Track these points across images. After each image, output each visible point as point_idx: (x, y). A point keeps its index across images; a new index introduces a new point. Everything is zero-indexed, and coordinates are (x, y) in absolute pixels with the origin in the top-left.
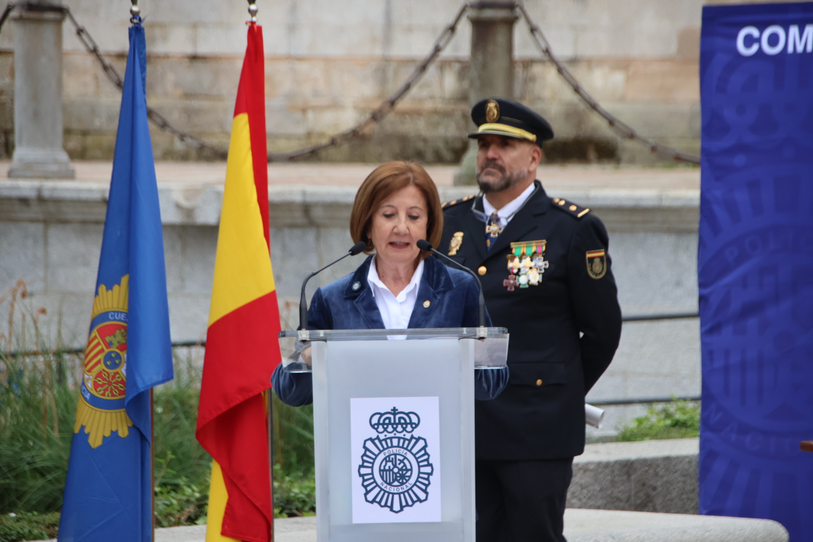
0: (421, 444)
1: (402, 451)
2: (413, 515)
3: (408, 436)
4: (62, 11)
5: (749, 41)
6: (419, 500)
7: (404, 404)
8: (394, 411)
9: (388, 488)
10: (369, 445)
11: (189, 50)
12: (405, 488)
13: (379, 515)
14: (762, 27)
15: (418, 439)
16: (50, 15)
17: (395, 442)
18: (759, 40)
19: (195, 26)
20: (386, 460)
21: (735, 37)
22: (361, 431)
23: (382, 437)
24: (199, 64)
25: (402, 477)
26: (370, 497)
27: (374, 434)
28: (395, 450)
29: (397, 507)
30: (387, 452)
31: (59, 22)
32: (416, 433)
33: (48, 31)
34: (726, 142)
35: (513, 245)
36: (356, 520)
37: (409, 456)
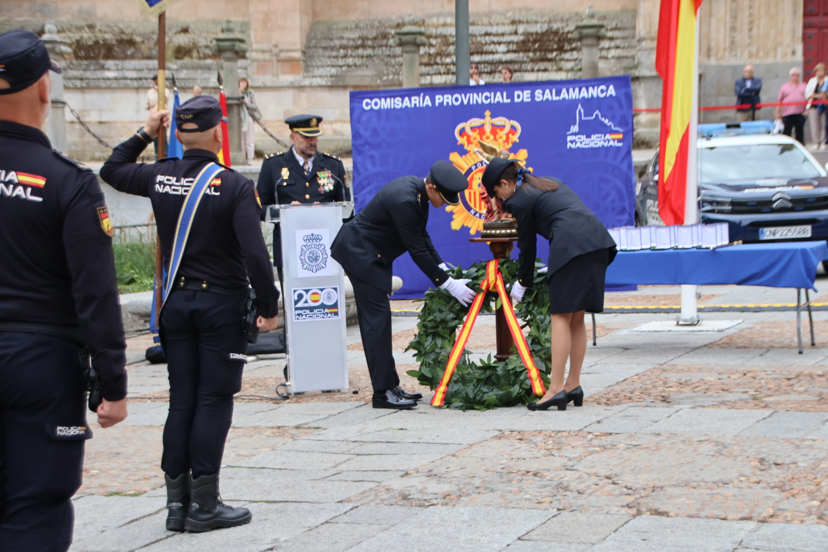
0: (323, 247)
1: (316, 250)
2: (320, 273)
3: (318, 244)
4: (64, 103)
5: (367, 104)
6: (323, 268)
7: (316, 232)
8: (312, 235)
9: (311, 264)
10: (304, 248)
11: (98, 119)
12: (317, 263)
13: (308, 274)
14: (371, 99)
15: (322, 245)
16: (60, 105)
17: (313, 246)
18: (371, 104)
19: (100, 111)
20: (310, 253)
21: (362, 103)
22: (300, 242)
23: (308, 244)
24: (102, 125)
25: (316, 260)
26: (305, 267)
27: (305, 243)
28: (313, 249)
29: (314, 270)
30: (310, 250)
31: (63, 108)
32: (321, 243)
33: (59, 111)
34: (361, 142)
35: (318, 173)
36: (300, 276)
37: (319, 251)
